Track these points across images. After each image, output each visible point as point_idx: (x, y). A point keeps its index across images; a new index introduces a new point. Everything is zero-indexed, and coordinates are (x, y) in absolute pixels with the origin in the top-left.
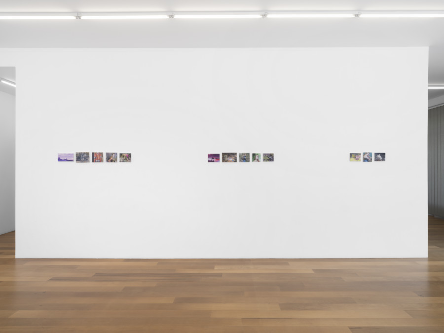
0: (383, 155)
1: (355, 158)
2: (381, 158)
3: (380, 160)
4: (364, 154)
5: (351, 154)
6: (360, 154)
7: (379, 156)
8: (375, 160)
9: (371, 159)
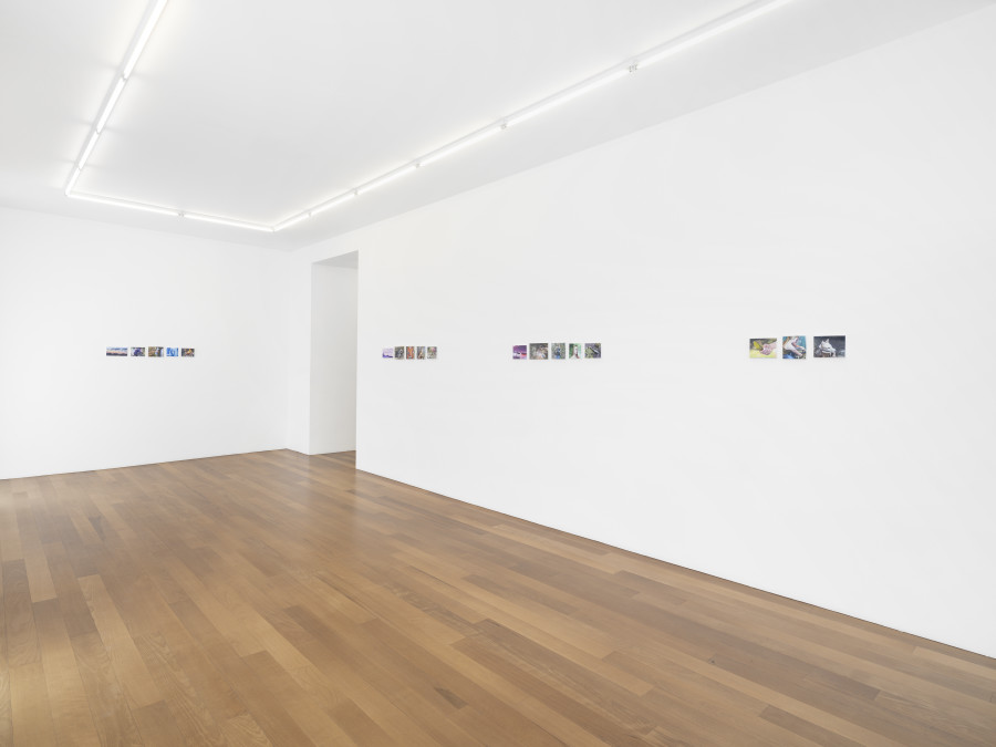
0: (838, 342)
1: (761, 349)
2: (834, 350)
3: (828, 356)
4: (786, 339)
5: (752, 341)
6: (775, 340)
7: (827, 345)
9: (804, 353)
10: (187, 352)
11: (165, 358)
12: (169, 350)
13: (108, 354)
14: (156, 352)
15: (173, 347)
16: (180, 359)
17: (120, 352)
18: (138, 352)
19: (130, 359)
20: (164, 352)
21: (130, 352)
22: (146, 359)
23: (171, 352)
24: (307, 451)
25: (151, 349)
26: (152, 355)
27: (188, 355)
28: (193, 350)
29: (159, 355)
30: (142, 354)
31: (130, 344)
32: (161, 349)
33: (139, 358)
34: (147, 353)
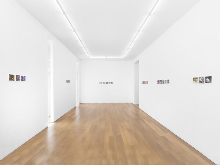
0: (210, 78)
1: (195, 81)
2: (209, 81)
3: (208, 82)
4: (200, 77)
5: (194, 78)
6: (198, 78)
7: (208, 79)
8: (206, 82)
9: (203, 82)
10: (112, 83)
11: (108, 84)
13: (100, 83)
14: (107, 83)
15: (110, 82)
16: (111, 84)
18: (104, 83)
19: (103, 84)
20: (108, 83)
21: (103, 83)
22: (105, 84)
24: (134, 104)
25: (106, 82)
26: (106, 83)
33: (104, 84)
34: (105, 83)
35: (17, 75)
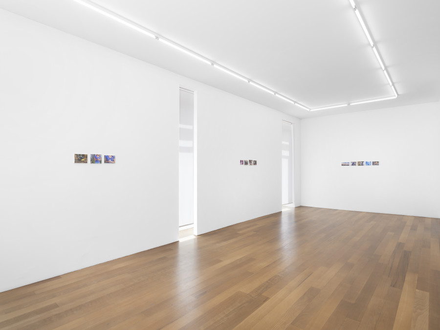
11: (365, 167)
12: (366, 162)
13: (342, 165)
14: (361, 164)
15: (368, 161)
16: (372, 166)
17: (347, 164)
18: (353, 164)
19: (351, 167)
20: (364, 163)
21: (350, 164)
22: (357, 167)
23: (367, 164)
25: (359, 162)
27: (376, 164)
28: (378, 162)
29: (362, 165)
30: (355, 165)
31: (350, 161)
32: (363, 162)
33: (354, 166)
34: (357, 164)
35: (94, 155)
